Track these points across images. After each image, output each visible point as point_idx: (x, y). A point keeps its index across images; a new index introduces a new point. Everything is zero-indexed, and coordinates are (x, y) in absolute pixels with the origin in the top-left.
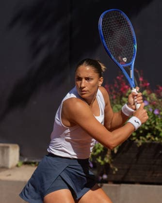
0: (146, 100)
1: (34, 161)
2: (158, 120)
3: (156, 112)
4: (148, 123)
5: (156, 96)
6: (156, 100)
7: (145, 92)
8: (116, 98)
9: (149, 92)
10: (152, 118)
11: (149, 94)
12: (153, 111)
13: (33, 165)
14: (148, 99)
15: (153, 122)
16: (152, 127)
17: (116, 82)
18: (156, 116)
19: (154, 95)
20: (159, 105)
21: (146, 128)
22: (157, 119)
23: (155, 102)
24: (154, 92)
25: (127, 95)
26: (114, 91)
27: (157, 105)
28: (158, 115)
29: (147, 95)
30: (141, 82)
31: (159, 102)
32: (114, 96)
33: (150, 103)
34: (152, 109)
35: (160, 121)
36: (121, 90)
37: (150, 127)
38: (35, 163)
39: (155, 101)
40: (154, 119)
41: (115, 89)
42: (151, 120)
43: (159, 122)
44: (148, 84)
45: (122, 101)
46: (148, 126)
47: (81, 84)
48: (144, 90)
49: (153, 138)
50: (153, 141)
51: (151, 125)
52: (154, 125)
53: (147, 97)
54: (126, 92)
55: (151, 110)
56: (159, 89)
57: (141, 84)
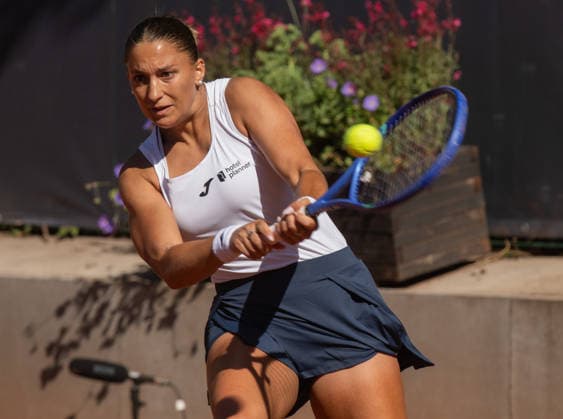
0: (321, 58)
1: (18, 222)
2: (354, 111)
3: (348, 90)
4: (326, 121)
5: (346, 47)
6: (348, 57)
7: (317, 37)
8: (240, 52)
9: (328, 35)
10: (335, 107)
11: (329, 41)
12: (339, 88)
13: (18, 232)
14: (326, 55)
15: (339, 117)
16: (336, 131)
17: (239, 10)
18: (347, 100)
19: (340, 45)
20: (357, 72)
21: (322, 133)
22: (349, 110)
23: (344, 64)
24: (341, 37)
25: (269, 43)
26: (233, 34)
27: (349, 72)
28: (353, 97)
29: (322, 44)
30: (306, 10)
31: (354, 62)
32: (235, 48)
33: (331, 66)
34: (337, 81)
35: (357, 115)
36: (254, 29)
37: (331, 129)
38: (21, 228)
39: (344, 60)
40: (343, 110)
41: (238, 27)
42: (334, 112)
43: (354, 117)
44: (326, 15)
45: (255, 60)
46: (325, 126)
47: (148, 91)
48: (315, 30)
49: (339, 161)
50: (338, 167)
51: (332, 124)
52: (341, 126)
53: (321, 50)
54: (267, 36)
55: (334, 85)
56: (355, 28)
57: (306, 16)
